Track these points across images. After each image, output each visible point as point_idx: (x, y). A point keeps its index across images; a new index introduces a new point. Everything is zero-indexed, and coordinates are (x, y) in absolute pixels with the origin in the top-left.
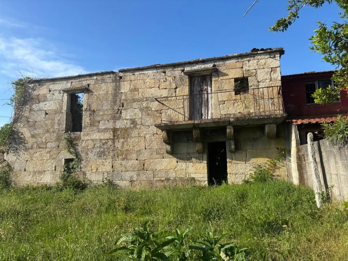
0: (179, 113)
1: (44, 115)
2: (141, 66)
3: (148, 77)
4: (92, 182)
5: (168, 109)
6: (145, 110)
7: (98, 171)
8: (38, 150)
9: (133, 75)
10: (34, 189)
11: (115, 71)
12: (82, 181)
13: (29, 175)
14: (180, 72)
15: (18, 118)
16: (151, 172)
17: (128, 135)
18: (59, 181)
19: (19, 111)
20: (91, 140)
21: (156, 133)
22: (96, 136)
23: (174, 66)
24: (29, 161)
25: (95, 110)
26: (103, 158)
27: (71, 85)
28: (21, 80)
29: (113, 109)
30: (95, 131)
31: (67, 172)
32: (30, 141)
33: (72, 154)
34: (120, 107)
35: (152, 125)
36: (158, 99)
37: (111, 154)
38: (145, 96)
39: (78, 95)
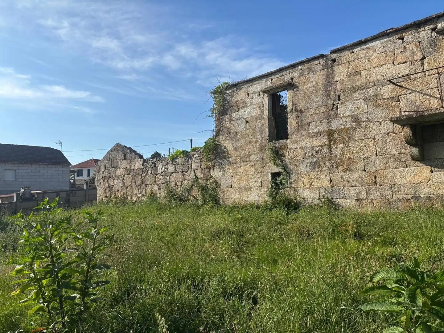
0: (430, 96)
1: (244, 124)
2: (363, 38)
3: (374, 51)
4: (306, 200)
5: (410, 93)
6: (372, 99)
7: (312, 186)
8: (242, 164)
9: (351, 53)
10: (243, 208)
11: (325, 54)
12: (294, 199)
13: (236, 192)
14: (429, 32)
15: (219, 130)
16: (387, 187)
17: (350, 138)
18: (267, 198)
19: (220, 122)
20: (300, 148)
21: (391, 131)
22: (307, 142)
23: (418, 25)
24: (235, 177)
25: (303, 109)
26: (317, 170)
27: (271, 82)
28: (218, 87)
29: (325, 105)
30: (305, 137)
31: (275, 189)
32: (234, 155)
33: (279, 166)
34: (335, 100)
35: (384, 120)
36: (393, 81)
37: (328, 164)
38: (372, 81)
39: (280, 94)
